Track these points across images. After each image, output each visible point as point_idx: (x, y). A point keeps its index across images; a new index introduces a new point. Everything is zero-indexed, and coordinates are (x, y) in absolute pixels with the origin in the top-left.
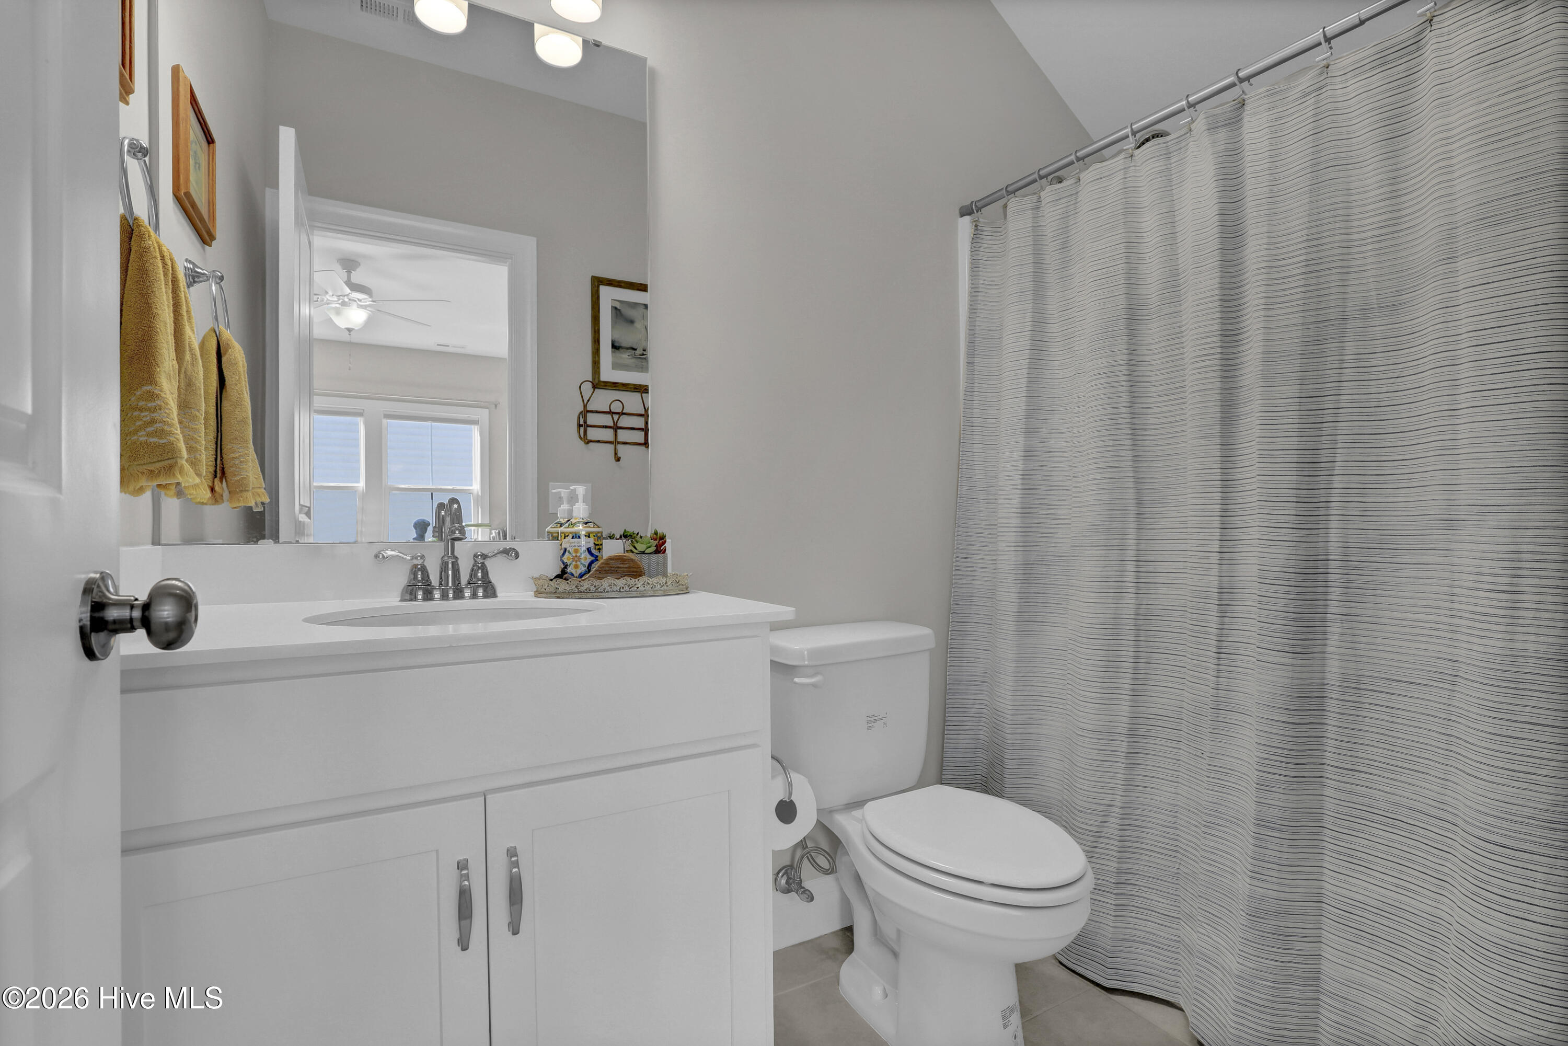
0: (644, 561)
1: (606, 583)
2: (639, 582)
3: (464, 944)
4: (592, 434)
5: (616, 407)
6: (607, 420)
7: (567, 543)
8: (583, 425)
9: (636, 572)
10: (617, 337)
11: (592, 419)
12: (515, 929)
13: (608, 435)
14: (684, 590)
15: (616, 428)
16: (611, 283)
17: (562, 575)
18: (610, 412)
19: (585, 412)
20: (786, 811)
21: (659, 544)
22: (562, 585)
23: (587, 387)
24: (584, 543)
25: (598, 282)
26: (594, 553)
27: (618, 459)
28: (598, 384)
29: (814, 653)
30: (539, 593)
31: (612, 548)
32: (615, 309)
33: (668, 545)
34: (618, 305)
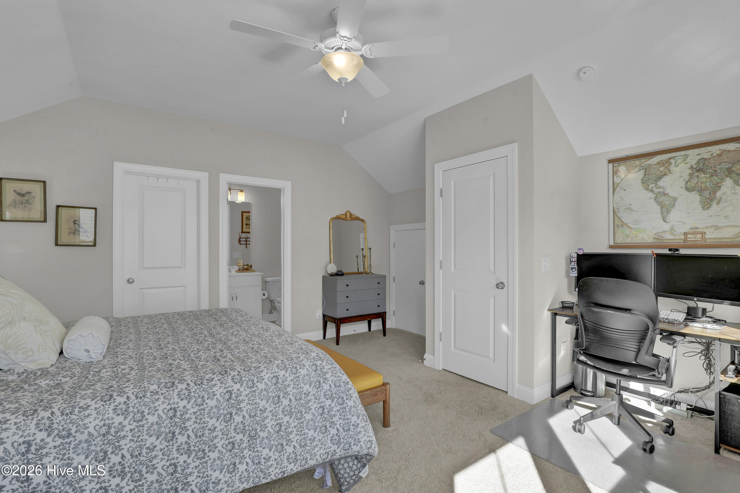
0: (249, 269)
1: (245, 271)
2: (249, 271)
3: (232, 300)
4: (241, 242)
5: (246, 237)
6: (245, 240)
7: (240, 266)
8: (240, 241)
9: (248, 270)
10: (247, 222)
11: (241, 239)
12: (237, 300)
13: (245, 243)
14: (254, 272)
15: (246, 241)
16: (245, 212)
17: (239, 270)
18: (245, 238)
19: (240, 239)
20: (264, 295)
21: (251, 266)
22: (239, 271)
23: (241, 234)
24: (242, 266)
25: (243, 212)
26: (243, 268)
27: (247, 248)
28: (243, 232)
29: (271, 280)
30: (236, 272)
31: (245, 267)
32: (246, 217)
33: (253, 266)
34: (247, 216)
